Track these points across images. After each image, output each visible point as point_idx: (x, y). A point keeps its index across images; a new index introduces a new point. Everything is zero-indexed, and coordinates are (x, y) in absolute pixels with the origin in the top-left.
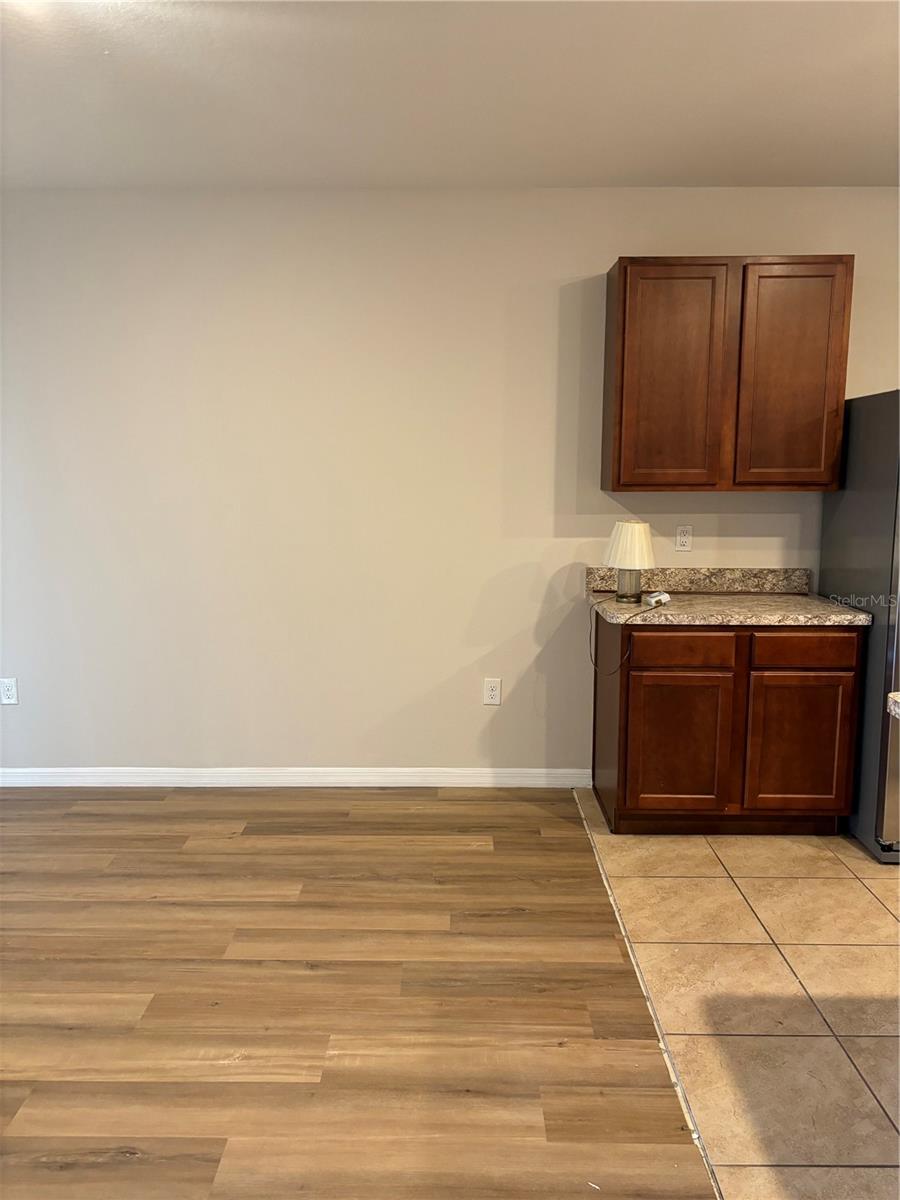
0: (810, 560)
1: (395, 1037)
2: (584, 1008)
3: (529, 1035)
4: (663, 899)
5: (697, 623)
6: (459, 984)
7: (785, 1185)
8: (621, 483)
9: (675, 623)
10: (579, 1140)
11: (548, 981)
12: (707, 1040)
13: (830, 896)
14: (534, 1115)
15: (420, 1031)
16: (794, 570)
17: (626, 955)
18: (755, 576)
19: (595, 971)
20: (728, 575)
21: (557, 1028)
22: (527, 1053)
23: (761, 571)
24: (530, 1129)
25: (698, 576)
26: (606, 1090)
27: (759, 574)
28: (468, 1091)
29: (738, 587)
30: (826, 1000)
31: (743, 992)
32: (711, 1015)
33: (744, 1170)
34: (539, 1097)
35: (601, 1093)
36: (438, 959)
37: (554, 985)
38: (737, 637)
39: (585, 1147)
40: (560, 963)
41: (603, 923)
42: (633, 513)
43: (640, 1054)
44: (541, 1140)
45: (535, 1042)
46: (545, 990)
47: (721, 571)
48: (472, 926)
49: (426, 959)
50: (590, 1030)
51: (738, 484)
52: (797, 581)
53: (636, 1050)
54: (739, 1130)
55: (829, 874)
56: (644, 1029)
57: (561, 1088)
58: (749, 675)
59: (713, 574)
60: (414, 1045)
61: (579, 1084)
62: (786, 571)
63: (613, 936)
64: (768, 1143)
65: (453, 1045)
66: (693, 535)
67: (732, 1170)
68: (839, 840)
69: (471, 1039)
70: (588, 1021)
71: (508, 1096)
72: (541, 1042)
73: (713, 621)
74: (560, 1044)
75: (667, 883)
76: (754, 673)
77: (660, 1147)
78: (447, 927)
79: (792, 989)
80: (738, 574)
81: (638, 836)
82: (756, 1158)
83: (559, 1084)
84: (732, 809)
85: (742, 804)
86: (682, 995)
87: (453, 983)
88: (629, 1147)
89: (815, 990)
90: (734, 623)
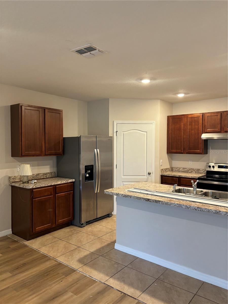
0: (55, 170)
1: (26, 299)
2: (59, 273)
3: (54, 283)
4: (52, 248)
5: (46, 186)
6: (28, 283)
7: (115, 279)
8: (23, 155)
9: (42, 186)
10: (81, 292)
11: (47, 273)
12: (84, 266)
13: (79, 236)
14: (70, 294)
15: (31, 295)
16: (52, 172)
17: (56, 261)
18: (45, 174)
19: (54, 266)
20: (40, 175)
21: (58, 279)
22: (58, 286)
23: (46, 173)
24: (72, 296)
25: (34, 176)
26: (77, 283)
27: (46, 174)
28: (54, 298)
29: (42, 177)
30: (94, 252)
31: (82, 257)
32: (81, 263)
33: (108, 280)
34: (68, 291)
35: (77, 284)
36: (17, 281)
37: (48, 273)
38: (53, 187)
39: (83, 293)
40: (45, 269)
41: (45, 258)
42: (19, 162)
43: (76, 275)
44: (75, 296)
45: (57, 283)
46: (48, 275)
47: (39, 174)
48: (17, 272)
49: (14, 283)
50: (64, 276)
51: (46, 155)
52: (53, 174)
53: (75, 274)
54: (102, 276)
55: (76, 232)
56: (73, 271)
57: (70, 287)
58: (56, 195)
59: (37, 175)
60: (33, 298)
61: (72, 285)
62: (51, 173)
63: (50, 259)
64: (107, 275)
65: (41, 293)
66: (32, 167)
67: (107, 281)
68: (71, 226)
69: (44, 290)
70: (62, 275)
71: (62, 294)
72: (58, 283)
73: (49, 185)
74: (61, 281)
75: (50, 245)
76: (57, 195)
77: (94, 285)
78: (11, 275)
79: (88, 252)
80: (42, 174)
81: (34, 239)
82: (108, 278)
83: (69, 287)
84: (54, 226)
85: (56, 224)
86: (73, 262)
87: (26, 284)
88: (90, 288)
89: (92, 251)
90: (53, 184)
